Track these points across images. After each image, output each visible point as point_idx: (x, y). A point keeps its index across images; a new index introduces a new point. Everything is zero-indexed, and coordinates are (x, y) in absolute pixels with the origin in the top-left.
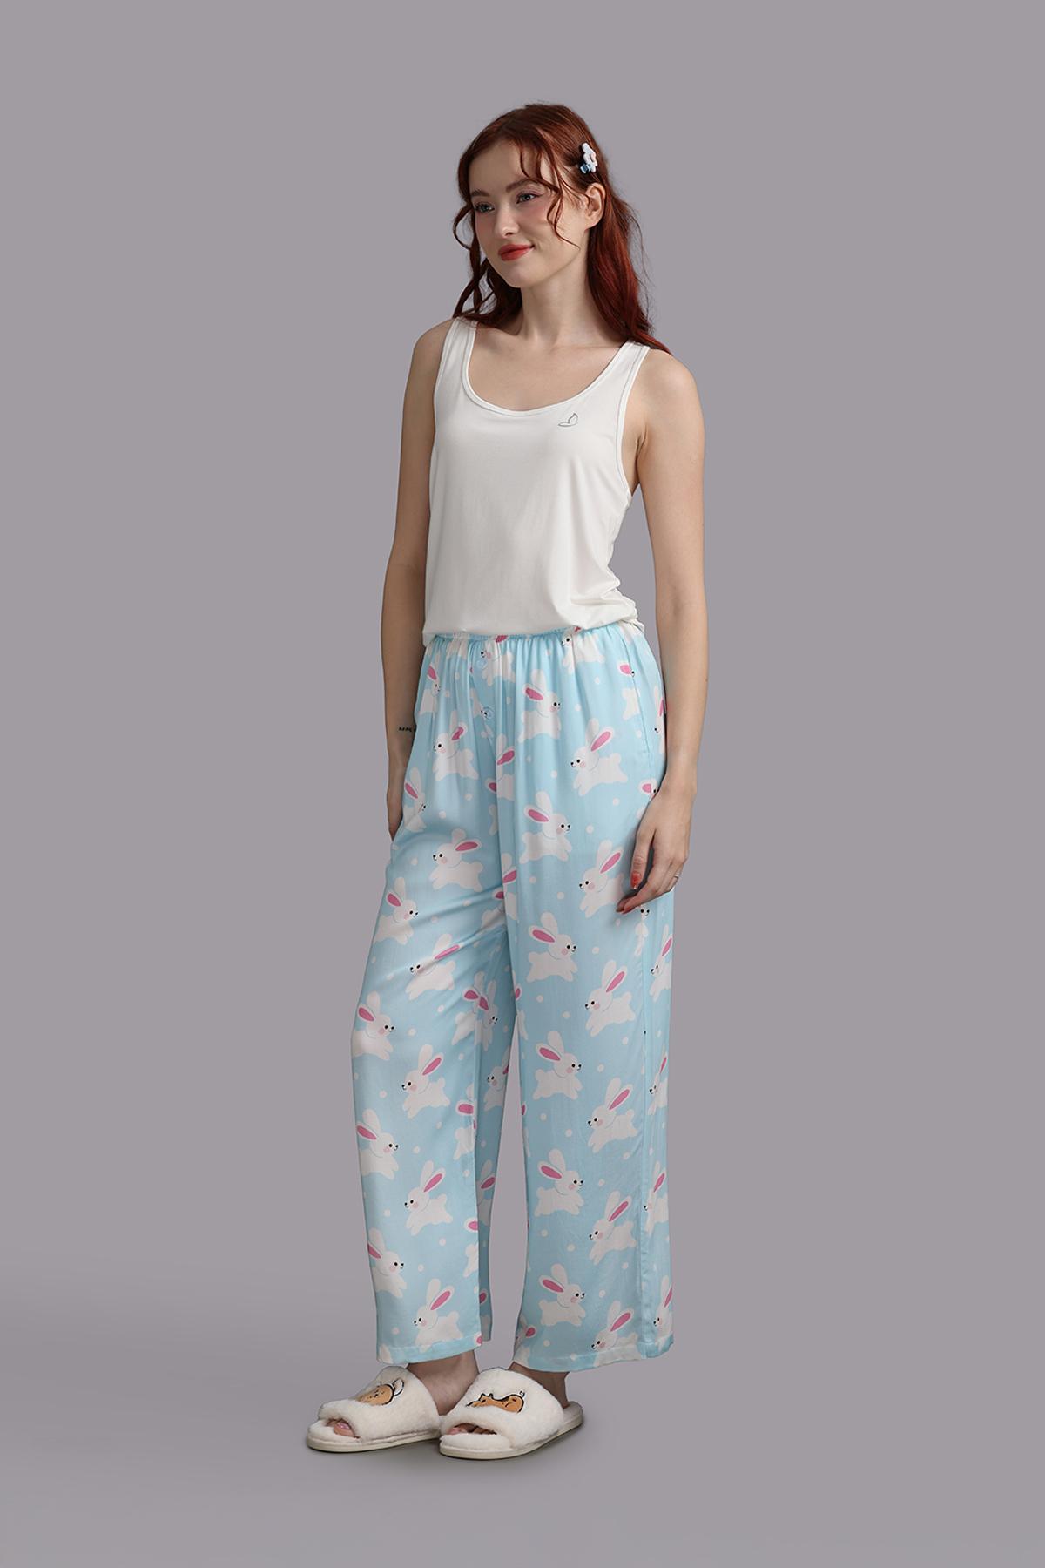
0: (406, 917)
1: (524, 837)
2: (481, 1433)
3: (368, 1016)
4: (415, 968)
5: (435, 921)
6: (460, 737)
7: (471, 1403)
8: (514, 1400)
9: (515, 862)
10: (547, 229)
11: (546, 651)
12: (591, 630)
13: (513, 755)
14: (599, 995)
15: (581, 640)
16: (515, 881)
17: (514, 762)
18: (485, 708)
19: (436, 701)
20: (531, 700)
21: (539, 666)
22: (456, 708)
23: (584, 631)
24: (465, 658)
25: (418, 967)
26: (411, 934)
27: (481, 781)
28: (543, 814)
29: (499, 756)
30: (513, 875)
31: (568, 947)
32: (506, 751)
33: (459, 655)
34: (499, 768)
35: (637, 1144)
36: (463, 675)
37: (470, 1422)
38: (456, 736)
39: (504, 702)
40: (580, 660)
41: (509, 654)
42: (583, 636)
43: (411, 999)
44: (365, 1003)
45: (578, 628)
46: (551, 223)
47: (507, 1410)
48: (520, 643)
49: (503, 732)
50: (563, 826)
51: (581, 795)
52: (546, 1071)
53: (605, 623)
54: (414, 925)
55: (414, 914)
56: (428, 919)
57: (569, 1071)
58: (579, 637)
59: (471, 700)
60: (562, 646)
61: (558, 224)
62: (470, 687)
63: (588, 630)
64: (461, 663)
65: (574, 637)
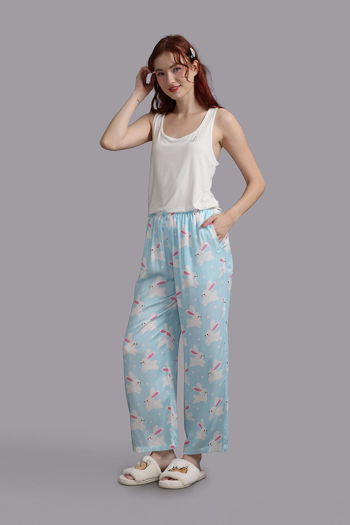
0: (141, 307)
1: (183, 280)
2: (173, 480)
3: (128, 341)
4: (143, 324)
5: (150, 308)
6: (159, 247)
7: (170, 470)
8: (184, 469)
9: (180, 288)
10: (185, 79)
11: (187, 218)
12: (202, 210)
13: (178, 253)
14: (210, 332)
15: (199, 214)
16: (180, 295)
17: (178, 255)
18: (167, 237)
19: (151, 235)
20: (183, 234)
21: (185, 223)
22: (158, 237)
23: (200, 211)
24: (161, 221)
25: (145, 323)
26: (142, 313)
27: (167, 261)
28: (188, 272)
29: (173, 253)
30: (179, 293)
31: (199, 317)
32: (175, 252)
33: (159, 220)
34: (174, 257)
35: (223, 380)
36: (160, 227)
37: (169, 476)
38: (158, 247)
39: (174, 235)
40: (198, 221)
41: (175, 219)
42: (199, 213)
43: (142, 334)
44: (127, 337)
45: (198, 210)
46: (186, 77)
47: (182, 473)
48: (179, 215)
49: (174, 245)
50: (195, 276)
51: (200, 265)
52: (193, 358)
53: (207, 208)
54: (143, 310)
55: (143, 306)
56: (148, 307)
57: (201, 357)
58: (198, 213)
59: (163, 235)
60: (193, 216)
61: (188, 77)
62: (163, 230)
63: (201, 210)
64: (159, 222)
65: (196, 213)
